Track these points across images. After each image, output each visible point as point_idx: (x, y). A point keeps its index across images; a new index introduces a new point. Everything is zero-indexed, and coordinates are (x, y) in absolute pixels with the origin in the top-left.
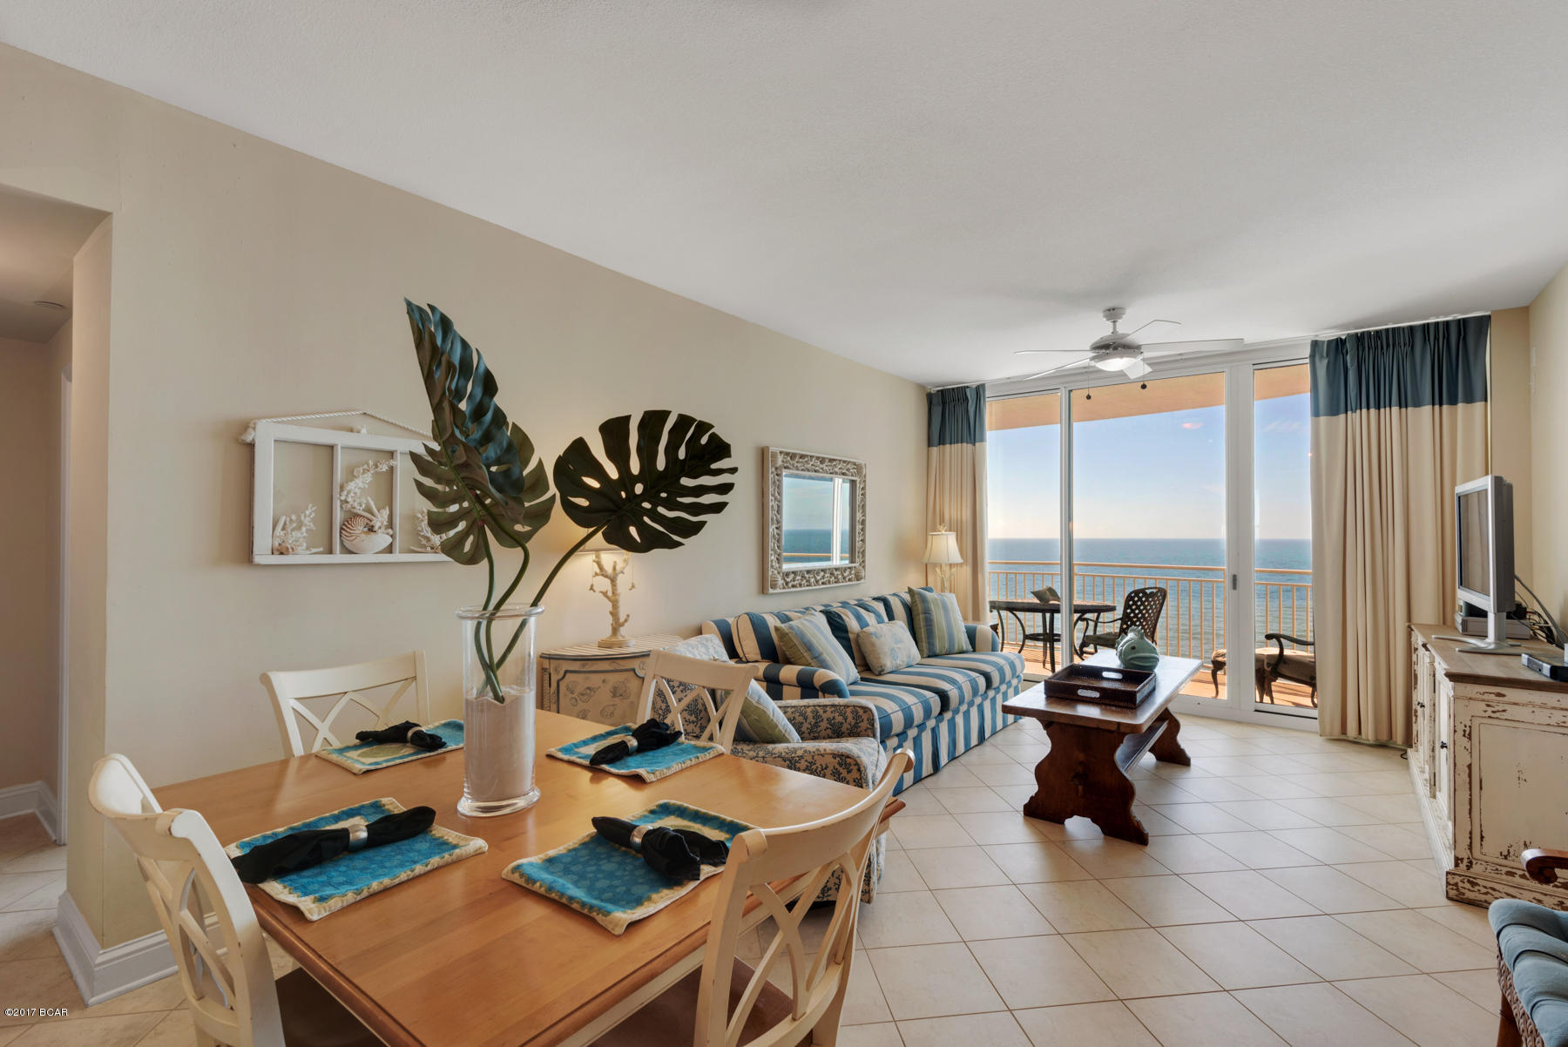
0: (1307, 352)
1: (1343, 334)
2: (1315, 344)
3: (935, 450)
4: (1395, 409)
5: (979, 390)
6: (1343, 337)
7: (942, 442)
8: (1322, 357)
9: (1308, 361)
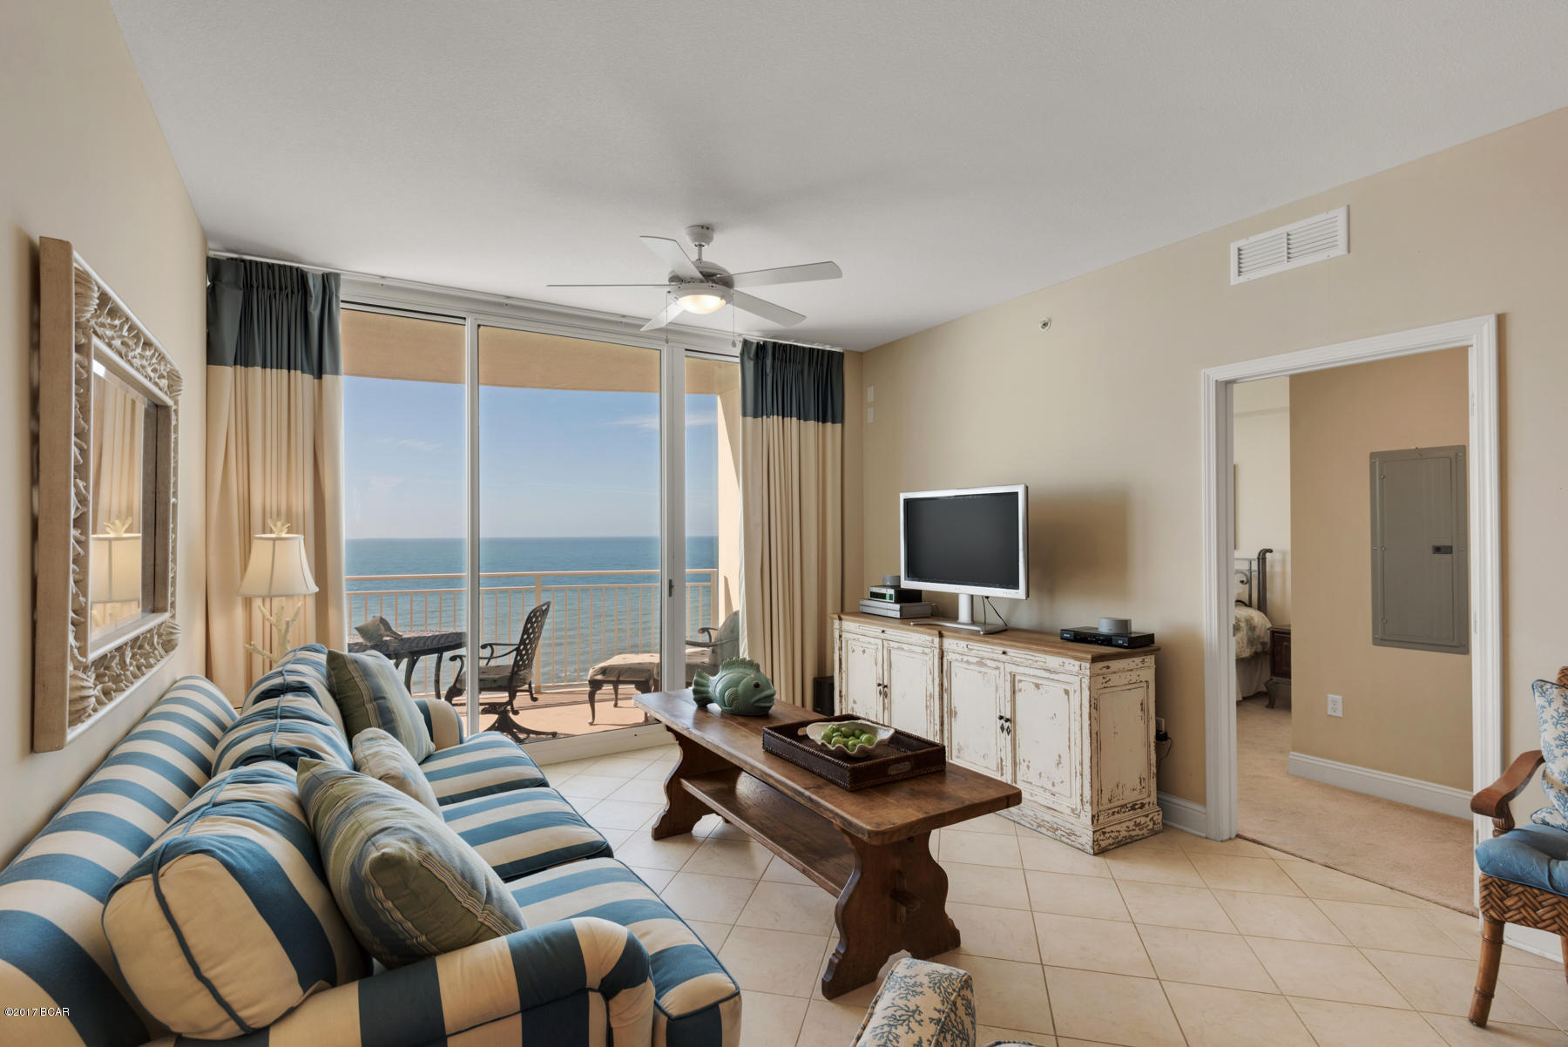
0: (737, 351)
1: (762, 340)
2: (746, 343)
3: (227, 373)
4: (794, 419)
5: (329, 281)
6: (762, 343)
7: (243, 359)
8: (749, 358)
9: (738, 360)
